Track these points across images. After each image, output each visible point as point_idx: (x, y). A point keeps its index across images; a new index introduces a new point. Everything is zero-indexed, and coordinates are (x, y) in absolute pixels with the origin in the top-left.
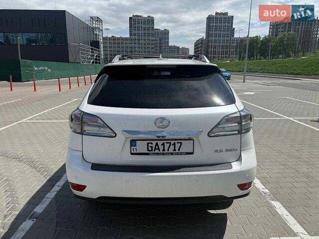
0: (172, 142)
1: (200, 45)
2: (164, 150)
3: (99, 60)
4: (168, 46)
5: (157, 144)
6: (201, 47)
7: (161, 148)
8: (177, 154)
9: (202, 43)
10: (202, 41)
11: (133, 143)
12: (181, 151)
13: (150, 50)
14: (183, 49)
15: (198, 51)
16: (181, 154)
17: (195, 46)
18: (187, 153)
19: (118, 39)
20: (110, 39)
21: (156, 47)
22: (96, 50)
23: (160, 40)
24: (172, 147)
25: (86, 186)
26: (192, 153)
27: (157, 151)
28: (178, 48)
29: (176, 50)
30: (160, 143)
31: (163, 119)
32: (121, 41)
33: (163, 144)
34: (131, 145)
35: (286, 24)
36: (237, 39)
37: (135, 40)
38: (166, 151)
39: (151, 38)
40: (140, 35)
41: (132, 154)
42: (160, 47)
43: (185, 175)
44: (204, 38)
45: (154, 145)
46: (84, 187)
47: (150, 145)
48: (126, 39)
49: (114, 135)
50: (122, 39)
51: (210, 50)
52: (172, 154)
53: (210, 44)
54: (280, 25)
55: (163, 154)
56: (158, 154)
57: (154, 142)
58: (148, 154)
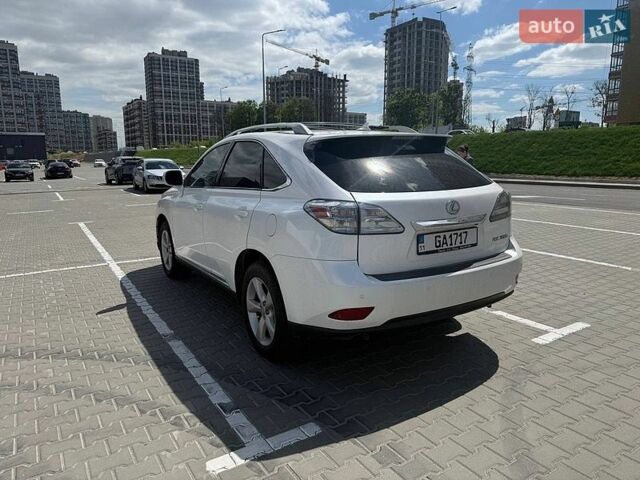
0: (459, 233)
1: (137, 113)
2: (451, 244)
4: (60, 111)
5: (445, 238)
6: (140, 116)
7: (449, 241)
8: (464, 247)
9: (139, 108)
10: (140, 104)
11: (420, 238)
12: (467, 242)
14: (97, 118)
15: (134, 125)
16: (467, 247)
17: (125, 114)
18: (472, 245)
21: (29, 112)
23: (38, 97)
24: (459, 239)
25: (373, 308)
26: (475, 245)
27: (445, 246)
28: (86, 116)
29: (81, 120)
30: (448, 234)
33: (451, 236)
34: (418, 242)
35: (292, 82)
36: (211, 105)
38: (454, 245)
39: (13, 91)
41: (419, 254)
42: (39, 112)
43: (463, 274)
44: (144, 98)
45: (441, 239)
46: (370, 310)
47: (438, 239)
49: (401, 229)
51: (159, 123)
52: (459, 247)
53: (159, 111)
54: (283, 83)
55: (451, 249)
56: (446, 250)
57: (442, 235)
58: (436, 251)
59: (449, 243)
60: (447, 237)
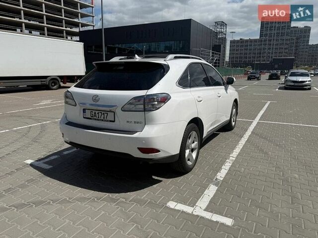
0: (103, 112)
2: (98, 117)
3: (219, 63)
4: (308, 45)
5: (95, 113)
7: (97, 115)
8: (105, 121)
11: (84, 110)
12: (108, 119)
13: (283, 50)
16: (107, 121)
18: (111, 121)
19: (247, 41)
20: (238, 41)
21: (291, 47)
22: (217, 54)
23: (297, 39)
24: (103, 116)
26: (114, 121)
27: (95, 117)
30: (97, 112)
31: (97, 96)
32: (249, 44)
33: (98, 113)
34: (84, 112)
37: (265, 41)
38: (100, 118)
39: (285, 37)
40: (273, 35)
41: (84, 118)
42: (296, 46)
47: (92, 113)
48: (255, 41)
49: (75, 104)
50: (251, 41)
52: (102, 120)
55: (98, 120)
56: (95, 119)
57: (94, 111)
58: (90, 119)
59: (97, 116)
60: (96, 113)
